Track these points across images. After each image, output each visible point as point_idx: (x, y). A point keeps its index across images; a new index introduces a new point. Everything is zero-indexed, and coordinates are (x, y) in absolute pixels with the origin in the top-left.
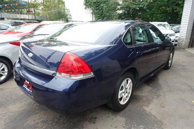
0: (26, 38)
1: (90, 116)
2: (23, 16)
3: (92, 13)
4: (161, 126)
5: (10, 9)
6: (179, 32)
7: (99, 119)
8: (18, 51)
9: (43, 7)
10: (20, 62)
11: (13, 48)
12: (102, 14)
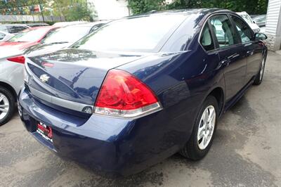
0: (32, 50)
1: (151, 172)
2: (25, 18)
3: (128, 7)
4: (273, 183)
5: (4, 7)
6: (264, 26)
7: (167, 177)
8: (22, 72)
9: (53, 2)
10: (27, 90)
11: (15, 67)
12: (143, 8)
